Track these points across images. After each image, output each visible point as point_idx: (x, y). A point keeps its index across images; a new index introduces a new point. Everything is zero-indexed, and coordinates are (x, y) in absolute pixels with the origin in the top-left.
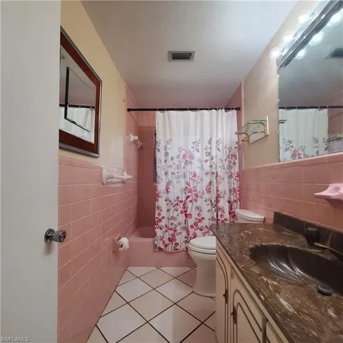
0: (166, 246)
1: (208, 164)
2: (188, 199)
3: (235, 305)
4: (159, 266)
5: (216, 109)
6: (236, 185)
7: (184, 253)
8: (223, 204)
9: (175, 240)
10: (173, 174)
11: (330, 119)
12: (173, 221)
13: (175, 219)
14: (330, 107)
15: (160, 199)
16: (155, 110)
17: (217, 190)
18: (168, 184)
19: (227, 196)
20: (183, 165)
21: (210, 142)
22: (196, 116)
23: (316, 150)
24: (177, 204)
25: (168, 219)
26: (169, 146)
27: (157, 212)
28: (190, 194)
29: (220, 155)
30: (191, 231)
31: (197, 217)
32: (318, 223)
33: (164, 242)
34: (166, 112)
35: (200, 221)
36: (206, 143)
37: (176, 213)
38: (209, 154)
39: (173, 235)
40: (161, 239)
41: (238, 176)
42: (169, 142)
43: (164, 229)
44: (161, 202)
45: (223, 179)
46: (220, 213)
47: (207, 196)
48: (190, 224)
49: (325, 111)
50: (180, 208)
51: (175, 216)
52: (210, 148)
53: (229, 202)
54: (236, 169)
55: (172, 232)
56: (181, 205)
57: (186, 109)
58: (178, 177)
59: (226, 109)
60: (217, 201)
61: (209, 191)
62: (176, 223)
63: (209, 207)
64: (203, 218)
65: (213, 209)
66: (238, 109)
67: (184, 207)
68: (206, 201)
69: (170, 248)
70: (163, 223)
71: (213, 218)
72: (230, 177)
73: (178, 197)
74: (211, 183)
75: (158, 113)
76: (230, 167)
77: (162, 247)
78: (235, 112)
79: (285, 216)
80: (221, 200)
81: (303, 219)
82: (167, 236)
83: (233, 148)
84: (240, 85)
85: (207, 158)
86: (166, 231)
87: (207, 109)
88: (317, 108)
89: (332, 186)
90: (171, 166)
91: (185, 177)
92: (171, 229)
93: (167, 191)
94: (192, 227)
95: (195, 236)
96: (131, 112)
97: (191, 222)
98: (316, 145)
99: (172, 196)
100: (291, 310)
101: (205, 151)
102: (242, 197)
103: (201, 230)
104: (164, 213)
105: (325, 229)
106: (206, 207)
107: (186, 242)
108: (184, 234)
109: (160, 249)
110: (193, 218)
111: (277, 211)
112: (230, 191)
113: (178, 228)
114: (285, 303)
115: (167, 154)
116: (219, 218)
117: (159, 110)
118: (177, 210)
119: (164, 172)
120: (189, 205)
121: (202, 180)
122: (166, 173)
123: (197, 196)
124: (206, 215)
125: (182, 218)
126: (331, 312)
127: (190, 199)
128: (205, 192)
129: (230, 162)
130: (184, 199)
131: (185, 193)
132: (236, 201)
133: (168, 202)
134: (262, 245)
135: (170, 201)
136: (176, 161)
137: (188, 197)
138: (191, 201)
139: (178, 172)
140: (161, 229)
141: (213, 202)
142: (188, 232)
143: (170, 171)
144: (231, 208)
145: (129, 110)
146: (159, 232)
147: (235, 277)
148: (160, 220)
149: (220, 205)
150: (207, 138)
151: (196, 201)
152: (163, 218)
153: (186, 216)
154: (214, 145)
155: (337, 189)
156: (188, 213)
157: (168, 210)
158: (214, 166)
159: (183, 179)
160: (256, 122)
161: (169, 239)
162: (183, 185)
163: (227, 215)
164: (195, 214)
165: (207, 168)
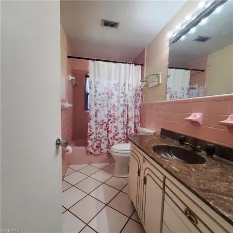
0: (95, 151)
1: (123, 99)
2: (110, 121)
3: (145, 176)
4: (90, 164)
5: (129, 63)
6: (138, 113)
7: (106, 154)
8: (131, 124)
9: (100, 147)
10: (100, 104)
11: (191, 76)
12: (100, 135)
13: (101, 134)
14: (191, 70)
15: (91, 121)
16: (89, 59)
17: (128, 116)
18: (97, 111)
19: (133, 120)
20: (106, 99)
21: (124, 85)
22: (116, 67)
23: (183, 94)
24: (102, 125)
25: (97, 134)
26: (97, 86)
27: (89, 129)
28: (111, 118)
29: (130, 94)
30: (111, 141)
31: (115, 132)
32: (184, 134)
33: (93, 148)
34: (96, 62)
35: (116, 135)
36: (122, 85)
37: (101, 130)
38: (124, 92)
39: (99, 144)
40: (91, 147)
41: (140, 108)
42: (97, 83)
43: (93, 140)
44: (92, 123)
45: (131, 109)
46: (129, 130)
47: (121, 119)
48: (110, 137)
49: (189, 71)
50: (104, 127)
51: (101, 132)
52: (124, 89)
53: (134, 123)
54: (139, 103)
55: (99, 142)
56: (105, 125)
57: (110, 61)
58: (103, 107)
59: (135, 64)
60: (127, 123)
61: (122, 116)
62: (101, 136)
63: (123, 126)
64: (118, 133)
65: (125, 128)
66: (142, 65)
67: (107, 126)
68: (120, 123)
69: (97, 152)
70: (93, 137)
71: (124, 133)
72: (136, 108)
73: (103, 120)
74: (124, 111)
75: (91, 62)
76: (136, 102)
77: (92, 151)
78: (140, 66)
79: (167, 130)
80: (130, 122)
81: (177, 132)
82: (95, 144)
83: (138, 89)
84: (144, 50)
85: (122, 95)
86: (95, 142)
87: (123, 63)
88: (185, 69)
89: (193, 115)
90: (99, 100)
91: (107, 107)
92: (98, 140)
93: (96, 116)
94: (111, 138)
95: (113, 144)
96: (70, 59)
97: (111, 135)
98: (182, 91)
99: (99, 119)
100: (178, 170)
101: (121, 91)
102: (142, 120)
103: (117, 140)
104: (94, 130)
105: (188, 136)
106: (120, 126)
107: (107, 148)
108: (106, 143)
109: (91, 153)
110: (112, 133)
111: (163, 128)
112: (135, 116)
113: (103, 140)
114: (175, 168)
115: (96, 91)
116: (128, 132)
117: (91, 59)
118: (102, 128)
119: (93, 103)
120: (110, 125)
121: (118, 109)
122: (95, 104)
123: (115, 119)
124: (121, 131)
125: (105, 133)
126: (193, 170)
127: (111, 121)
128: (120, 117)
129: (136, 99)
130: (106, 121)
131: (108, 117)
132: (138, 123)
133: (96, 123)
134: (158, 146)
135: (98, 122)
136: (102, 96)
137: (109, 120)
138: (111, 123)
139: (103, 104)
140: (92, 140)
141: (125, 123)
142: (109, 142)
143: (98, 102)
144: (135, 127)
145: (69, 57)
146: (90, 143)
147: (146, 161)
148: (91, 135)
149: (129, 125)
150: (122, 83)
151: (114, 122)
152: (93, 133)
153: (108, 132)
154: (127, 87)
155: (195, 116)
156: (109, 130)
157: (96, 128)
158: (126, 100)
159: (106, 108)
160: (154, 75)
161: (97, 147)
162: (106, 112)
163: (133, 131)
164: (113, 130)
165: (122, 102)
